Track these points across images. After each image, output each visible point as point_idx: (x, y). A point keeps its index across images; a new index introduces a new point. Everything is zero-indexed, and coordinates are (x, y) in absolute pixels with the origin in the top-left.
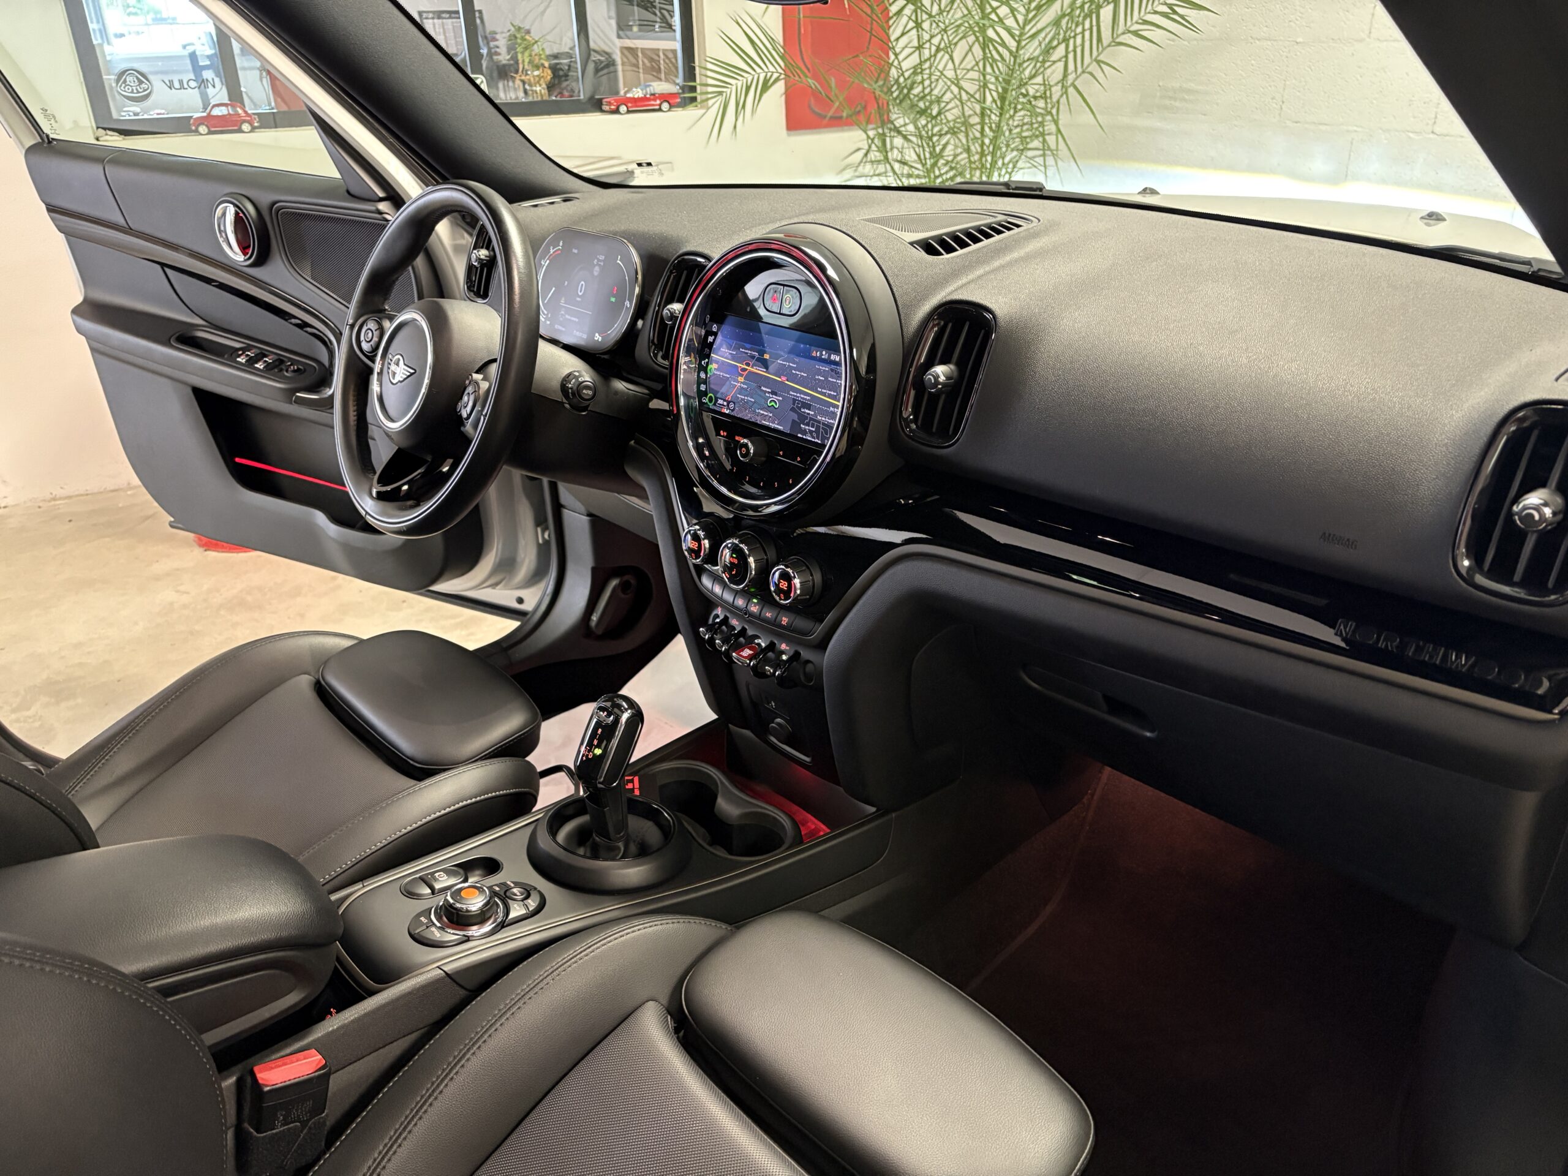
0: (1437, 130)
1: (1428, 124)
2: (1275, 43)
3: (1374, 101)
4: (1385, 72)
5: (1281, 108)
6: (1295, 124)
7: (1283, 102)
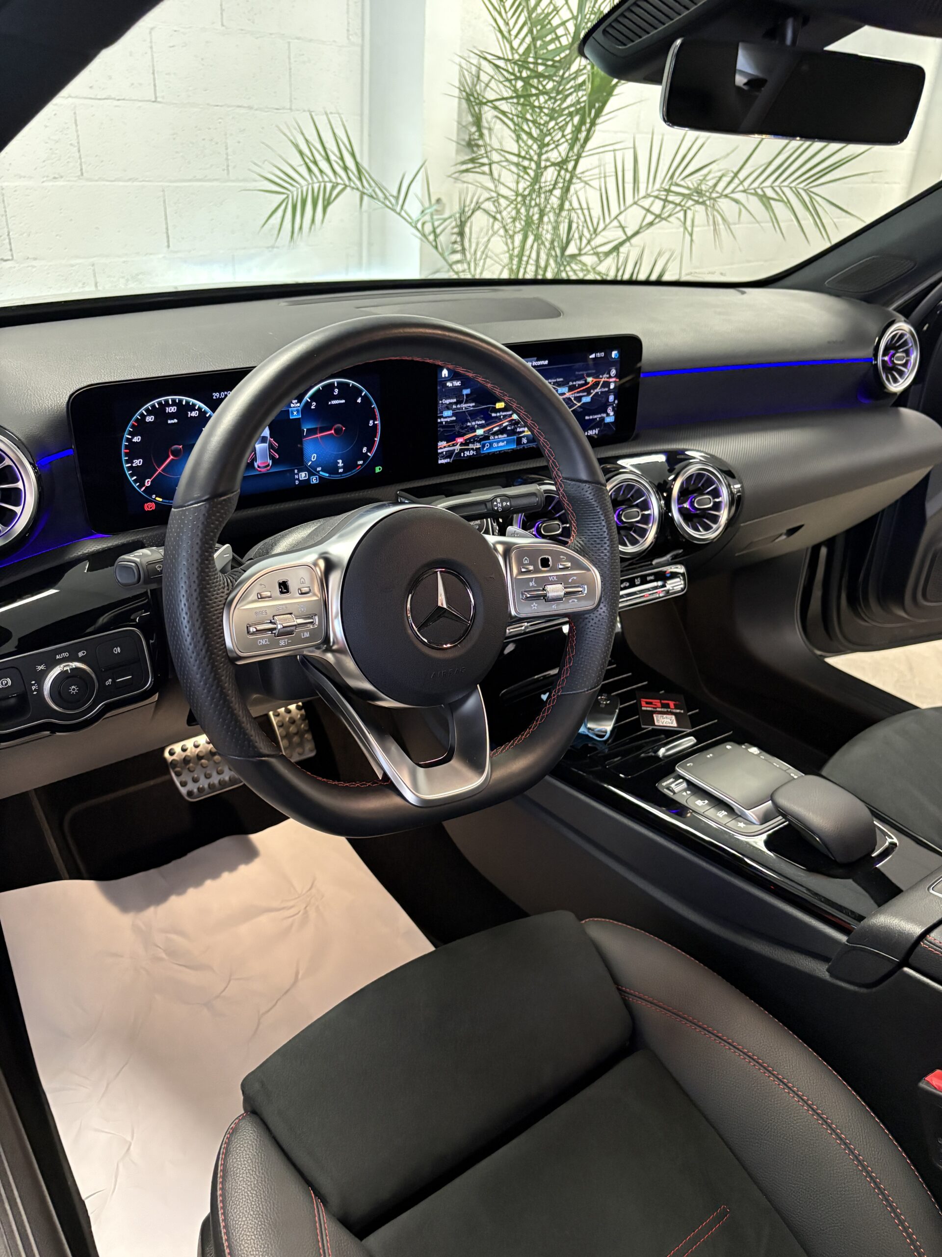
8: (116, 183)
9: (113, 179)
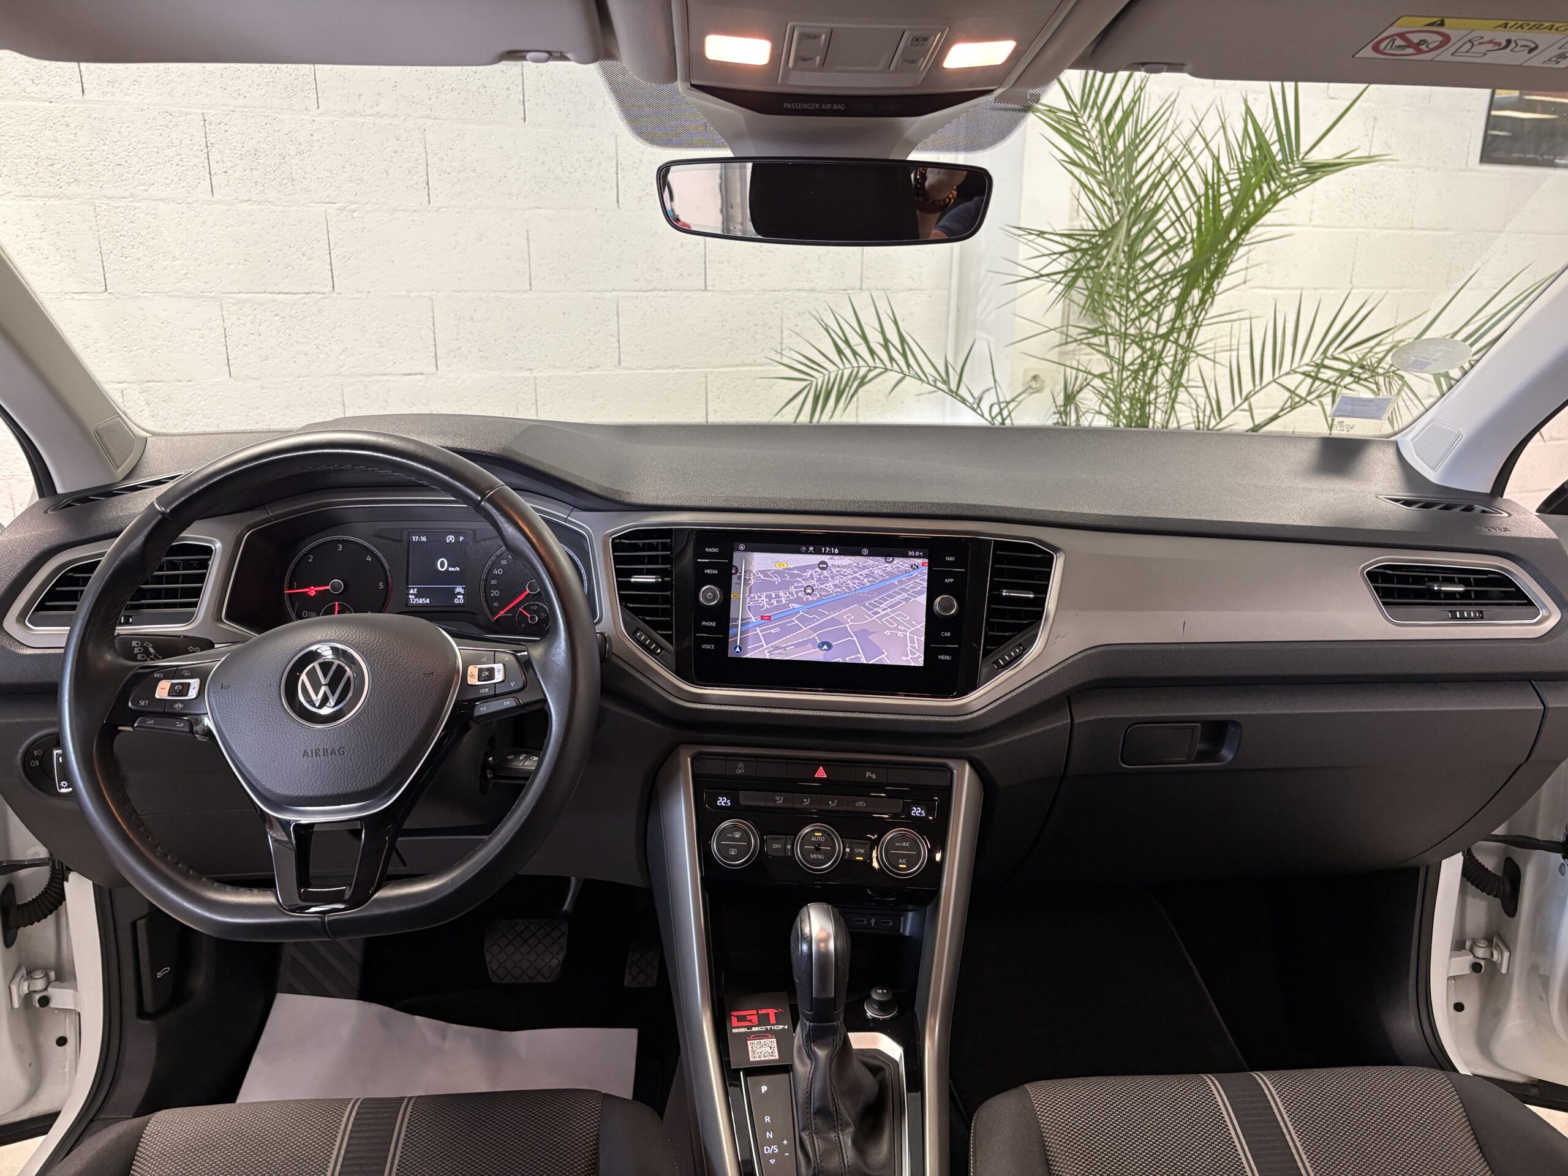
8: (655, 371)
9: (651, 367)
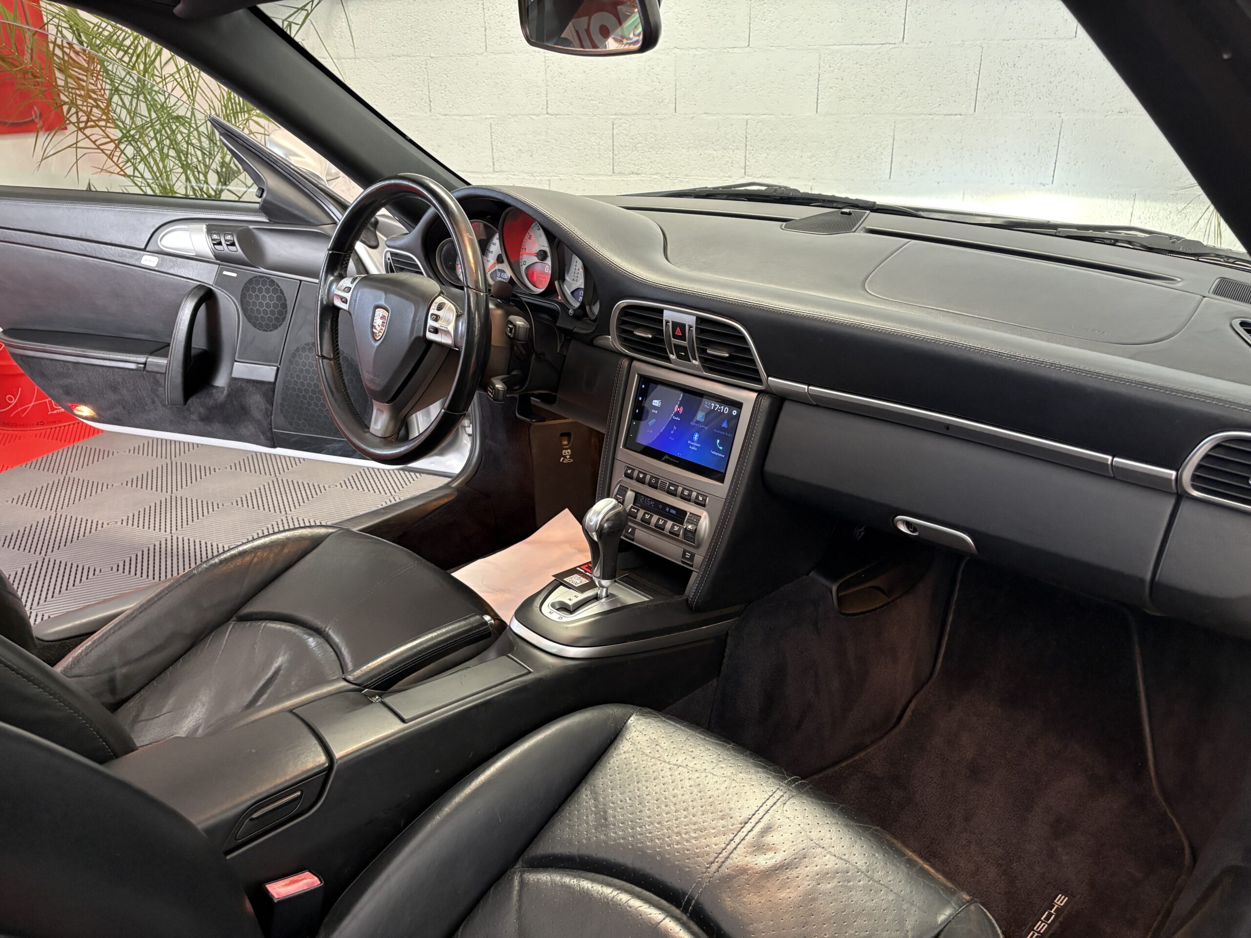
0: (549, 111)
1: (543, 108)
2: (413, 59)
3: (501, 96)
4: (504, 75)
5: (430, 106)
6: (445, 117)
7: (430, 101)
